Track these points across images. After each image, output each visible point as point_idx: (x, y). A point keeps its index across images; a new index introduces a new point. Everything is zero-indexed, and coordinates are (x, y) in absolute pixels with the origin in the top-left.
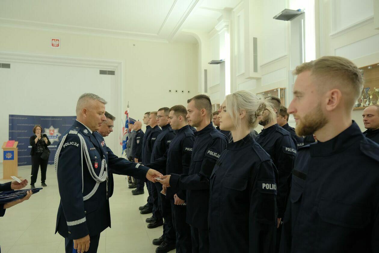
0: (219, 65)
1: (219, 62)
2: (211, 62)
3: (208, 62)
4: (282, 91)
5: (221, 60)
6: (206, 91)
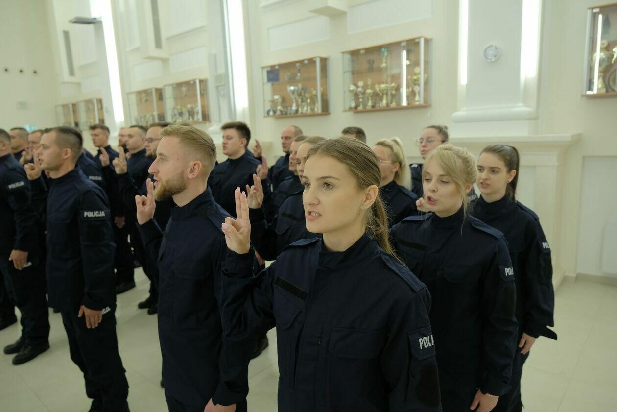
0: (91, 26)
1: (91, 21)
2: (75, 20)
3: (69, 19)
4: (202, 85)
5: (95, 19)
6: (72, 73)
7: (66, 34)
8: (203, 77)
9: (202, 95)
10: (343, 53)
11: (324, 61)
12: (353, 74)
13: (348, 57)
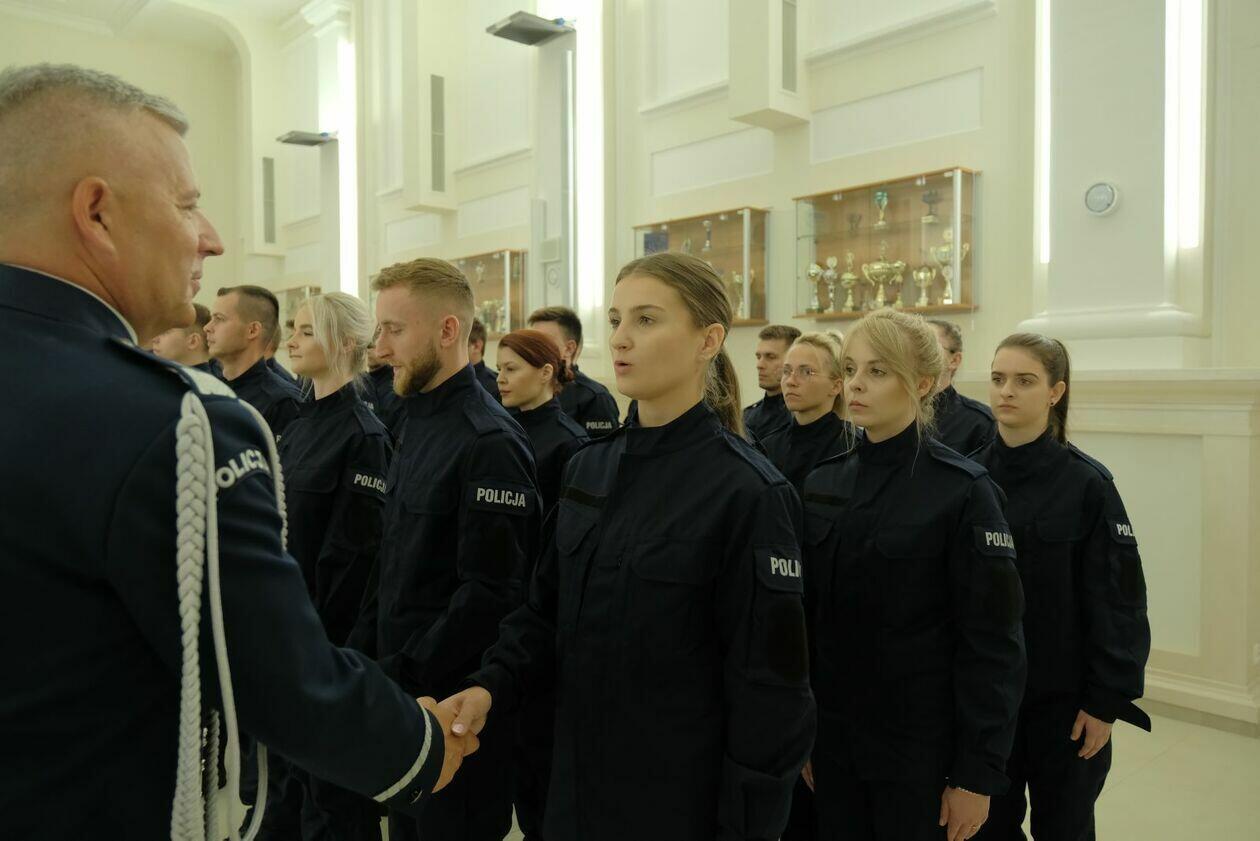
0: (317, 149)
1: (318, 138)
2: (287, 137)
3: (277, 136)
4: (516, 262)
5: (324, 135)
6: (270, 237)
7: (268, 163)
8: (517, 247)
9: (514, 281)
10: (797, 199)
11: (760, 217)
12: (816, 242)
13: (807, 209)
